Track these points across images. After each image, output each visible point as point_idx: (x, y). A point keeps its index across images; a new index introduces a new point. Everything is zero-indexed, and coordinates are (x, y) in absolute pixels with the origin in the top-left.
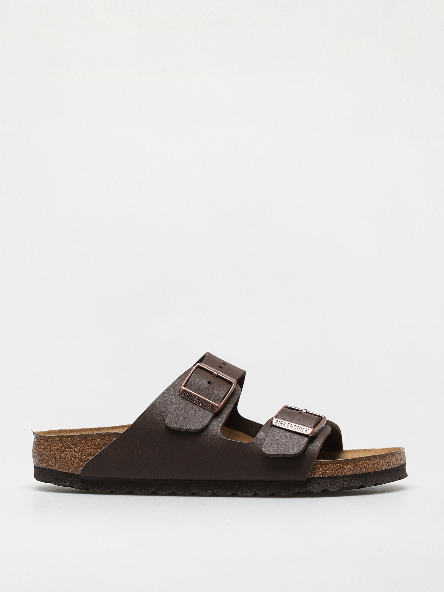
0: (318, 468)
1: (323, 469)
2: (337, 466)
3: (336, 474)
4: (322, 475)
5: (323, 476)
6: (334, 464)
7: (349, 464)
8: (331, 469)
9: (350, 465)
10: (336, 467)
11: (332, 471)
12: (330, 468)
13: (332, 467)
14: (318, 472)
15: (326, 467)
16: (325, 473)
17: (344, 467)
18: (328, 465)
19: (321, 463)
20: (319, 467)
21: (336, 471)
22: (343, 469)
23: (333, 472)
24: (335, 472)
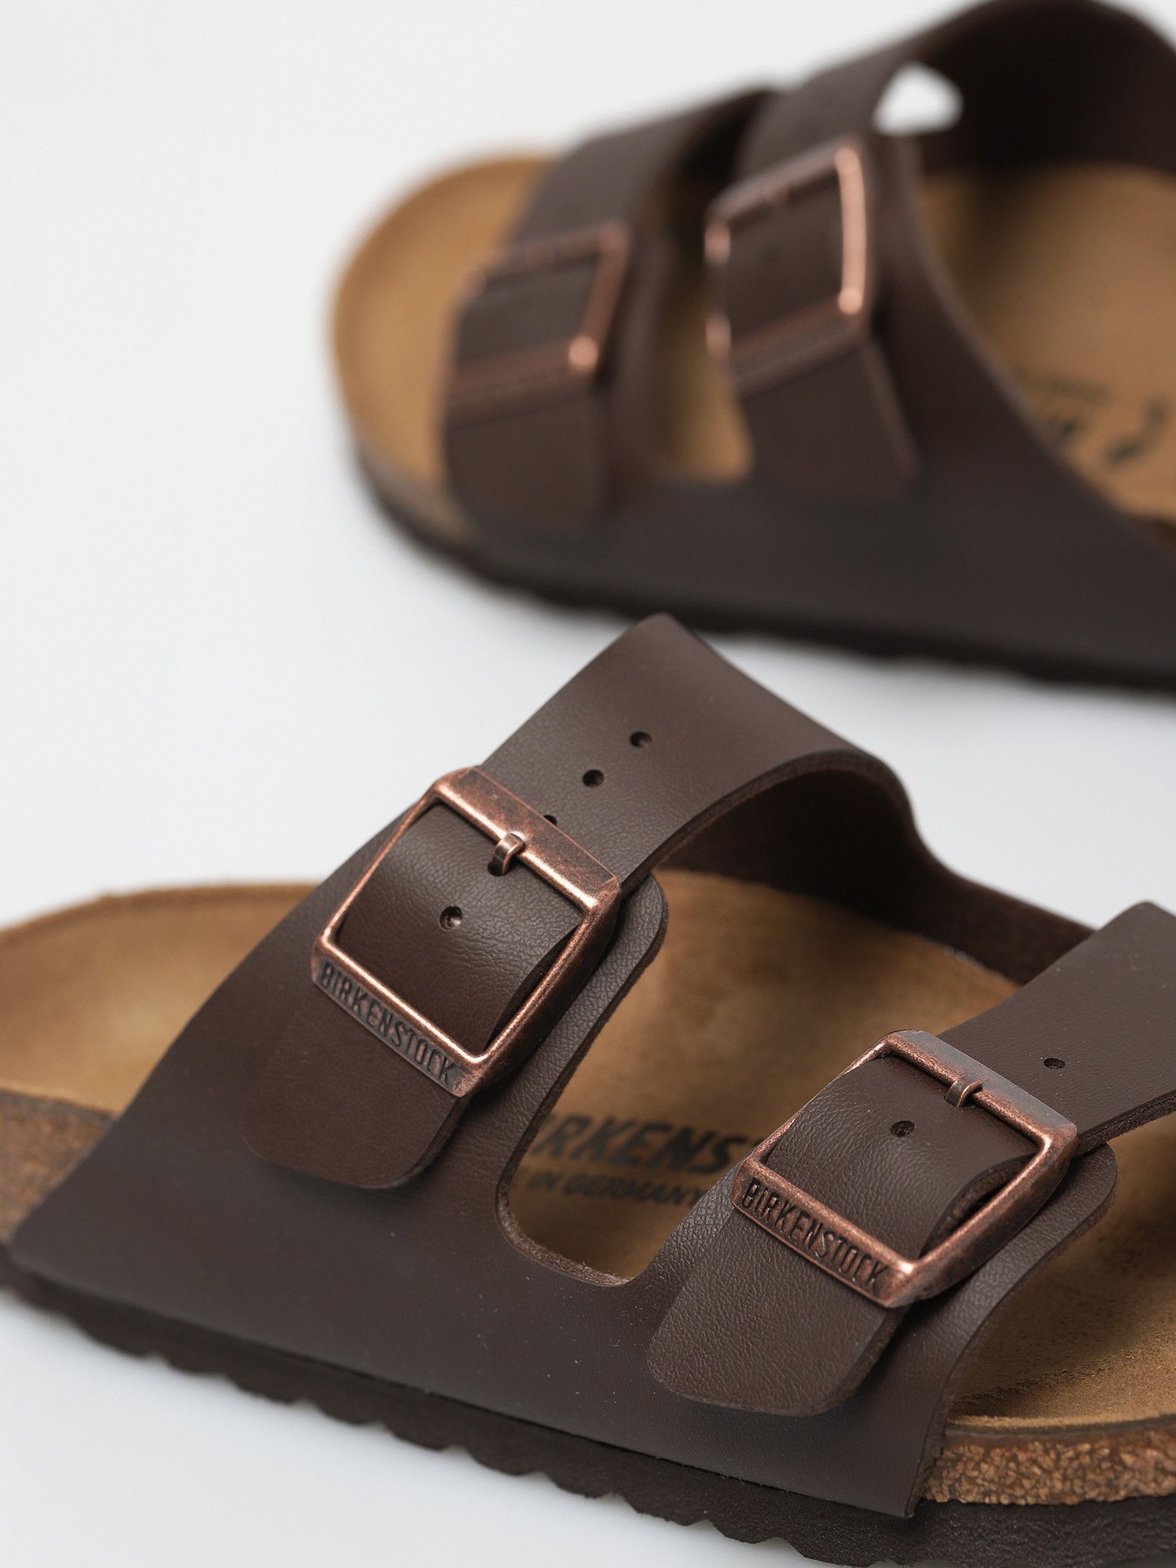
0: (972, 1459)
1: (998, 1467)
2: (1077, 1456)
3: (1073, 1492)
4: (998, 1496)
5: (1005, 1501)
6: (1058, 1447)
7: (1149, 1444)
8: (1041, 1467)
9: (1157, 1448)
10: (1071, 1460)
11: (1052, 1479)
12: (1034, 1462)
13: (1048, 1462)
14: (972, 1481)
15: (1014, 1458)
16: (1011, 1486)
17: (1122, 1463)
18: (1022, 1447)
19: (985, 1436)
20: (977, 1458)
21: (1072, 1481)
22: (1112, 1468)
23: (1054, 1487)
24: (1068, 1485)
